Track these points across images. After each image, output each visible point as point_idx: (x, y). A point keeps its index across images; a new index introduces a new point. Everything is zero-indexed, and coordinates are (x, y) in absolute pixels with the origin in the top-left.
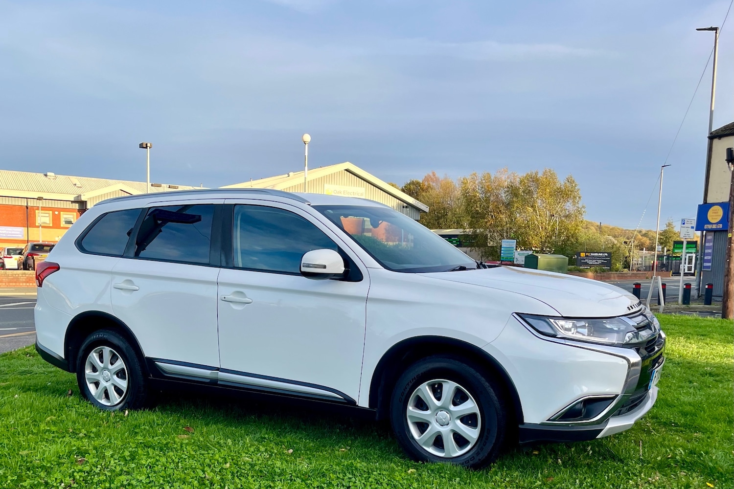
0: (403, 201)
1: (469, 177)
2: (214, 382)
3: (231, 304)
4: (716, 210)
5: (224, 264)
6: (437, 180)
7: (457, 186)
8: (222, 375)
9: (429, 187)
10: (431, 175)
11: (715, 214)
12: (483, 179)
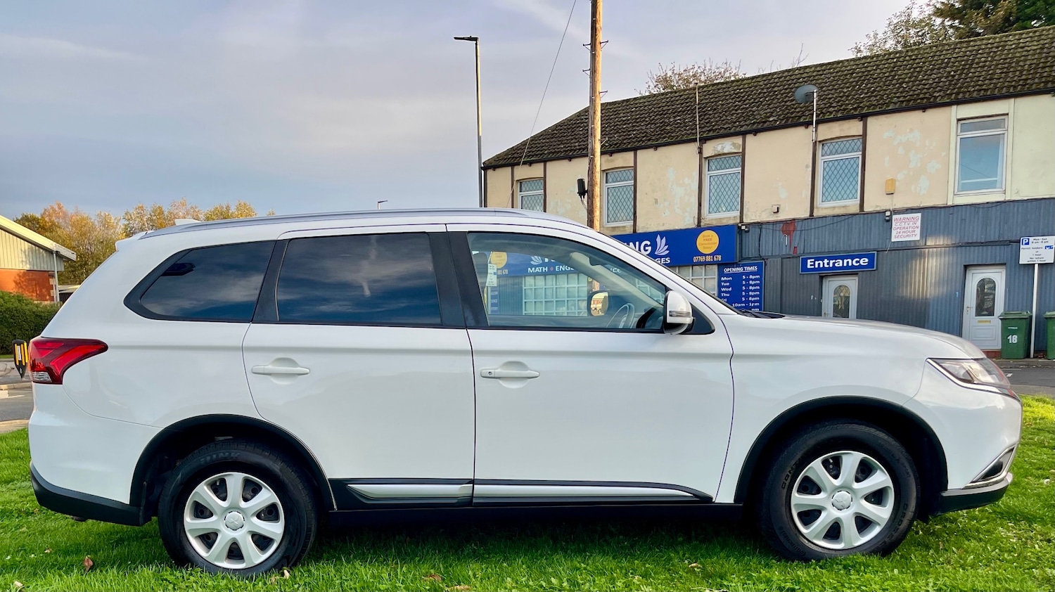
0: (34, 245)
1: (132, 211)
2: (469, 501)
3: (500, 382)
4: (709, 236)
5: (471, 321)
6: (65, 215)
7: (96, 223)
8: (479, 489)
9: (53, 224)
10: (56, 207)
11: (707, 242)
12: (152, 214)
